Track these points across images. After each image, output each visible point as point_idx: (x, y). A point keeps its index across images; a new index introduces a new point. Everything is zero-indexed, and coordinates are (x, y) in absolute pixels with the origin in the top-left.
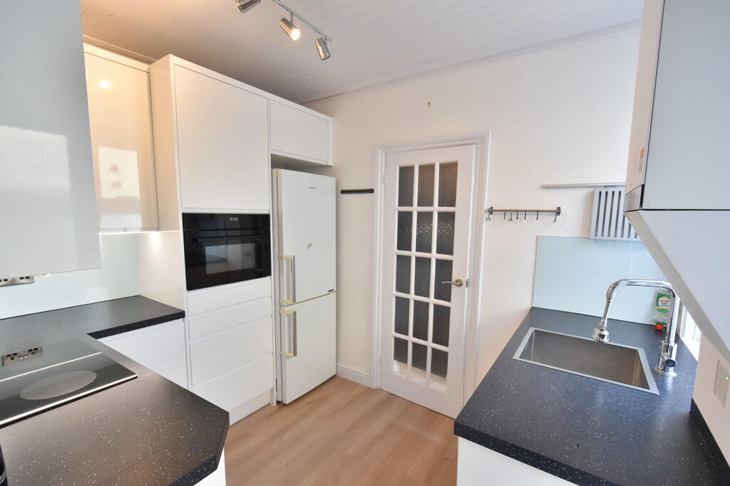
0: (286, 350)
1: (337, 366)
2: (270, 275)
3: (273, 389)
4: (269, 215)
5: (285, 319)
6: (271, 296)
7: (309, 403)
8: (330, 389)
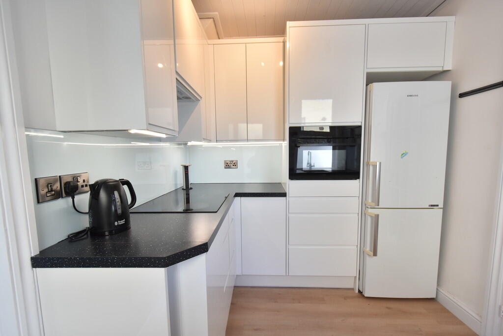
0: (368, 248)
1: (437, 289)
2: (359, 178)
3: (355, 277)
4: (360, 127)
5: (369, 220)
6: (359, 197)
7: (388, 308)
8: (420, 308)
